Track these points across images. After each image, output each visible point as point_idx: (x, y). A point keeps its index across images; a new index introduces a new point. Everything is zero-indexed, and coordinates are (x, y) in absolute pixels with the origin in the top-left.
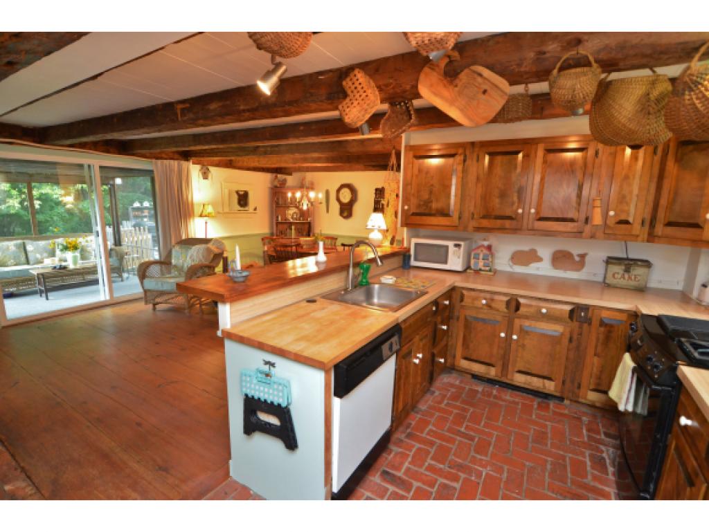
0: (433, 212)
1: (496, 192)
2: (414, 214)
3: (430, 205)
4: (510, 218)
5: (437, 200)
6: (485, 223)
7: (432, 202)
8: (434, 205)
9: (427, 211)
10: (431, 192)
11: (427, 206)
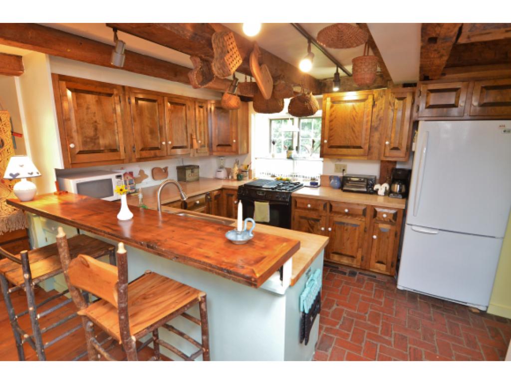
0: (102, 149)
1: (147, 130)
2: (80, 152)
3: (97, 141)
4: (157, 148)
5: (104, 137)
6: (145, 154)
7: (98, 138)
8: (102, 142)
9: (96, 149)
10: (96, 129)
11: (95, 143)
